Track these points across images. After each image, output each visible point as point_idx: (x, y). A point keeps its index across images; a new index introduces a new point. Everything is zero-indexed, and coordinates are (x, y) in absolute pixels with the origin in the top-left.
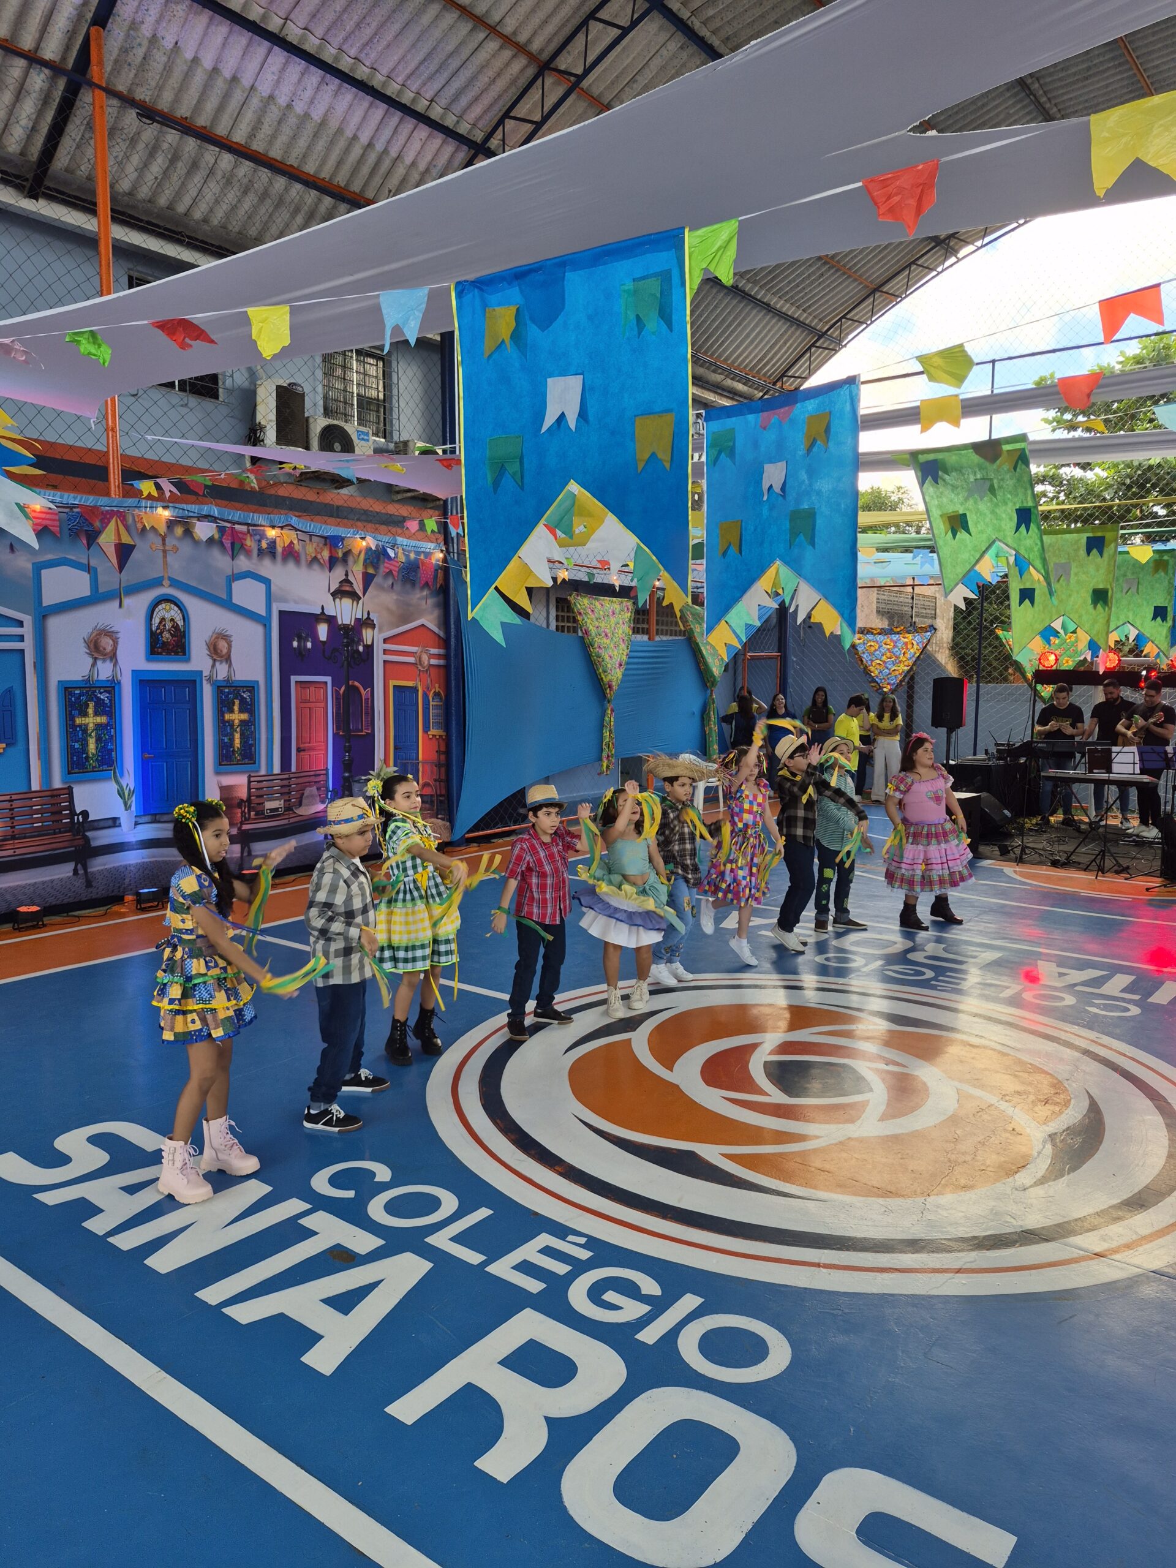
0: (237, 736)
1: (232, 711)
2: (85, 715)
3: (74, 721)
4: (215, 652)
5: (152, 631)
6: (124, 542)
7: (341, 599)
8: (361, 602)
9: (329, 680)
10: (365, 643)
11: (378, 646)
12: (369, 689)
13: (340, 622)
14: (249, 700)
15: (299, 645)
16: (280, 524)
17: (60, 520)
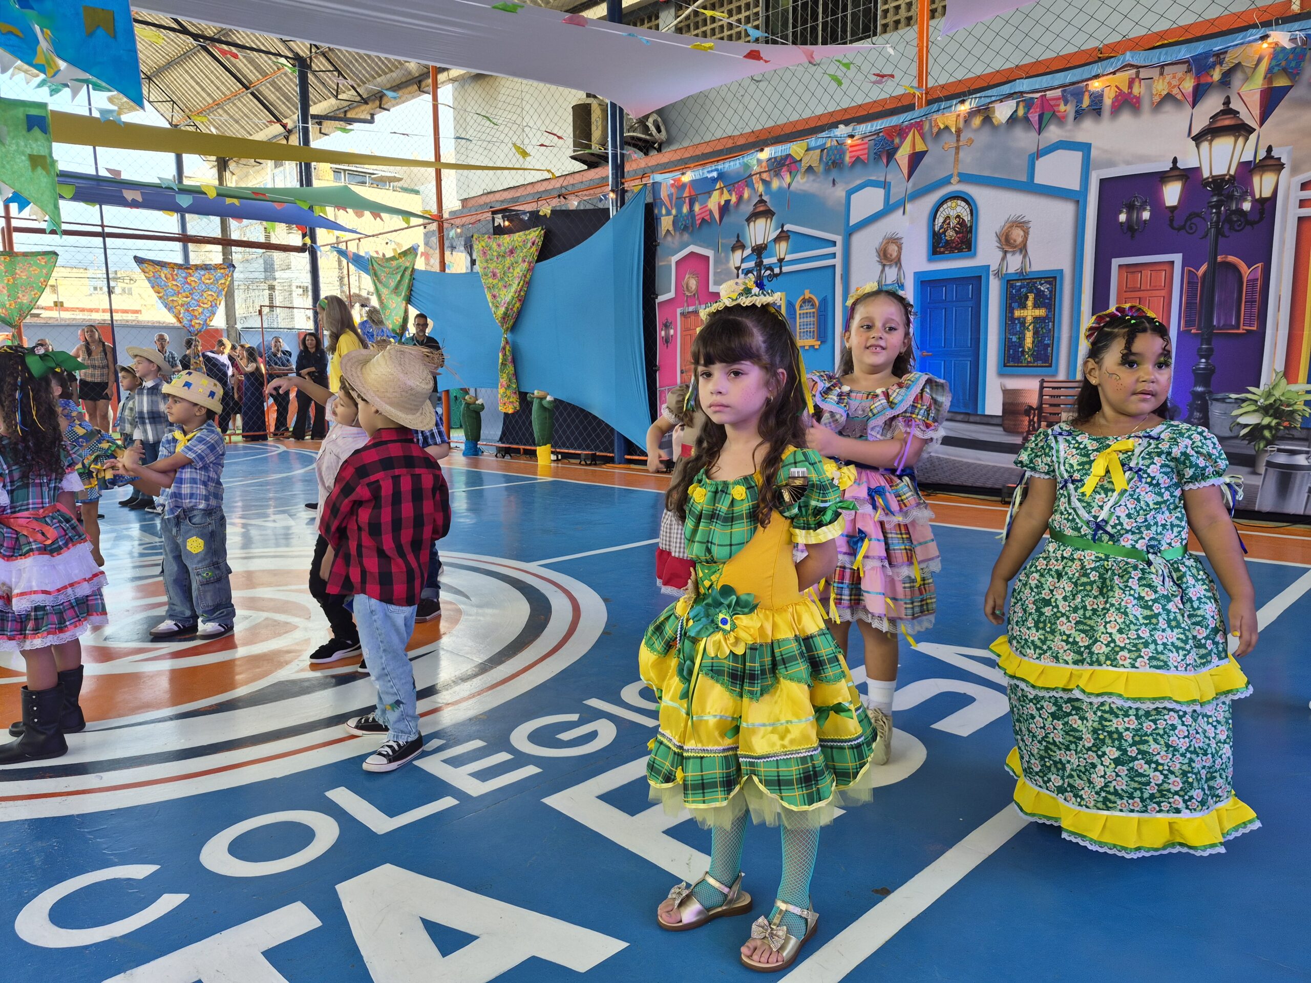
0: (1029, 334)
1: (1023, 306)
4: (1006, 243)
5: (934, 231)
6: (917, 150)
7: (1211, 141)
8: (1253, 137)
9: (1177, 258)
10: (1257, 196)
11: (1287, 197)
12: (1260, 264)
13: (1206, 174)
14: (1047, 293)
15: (1128, 219)
16: (1112, 70)
17: (868, 148)
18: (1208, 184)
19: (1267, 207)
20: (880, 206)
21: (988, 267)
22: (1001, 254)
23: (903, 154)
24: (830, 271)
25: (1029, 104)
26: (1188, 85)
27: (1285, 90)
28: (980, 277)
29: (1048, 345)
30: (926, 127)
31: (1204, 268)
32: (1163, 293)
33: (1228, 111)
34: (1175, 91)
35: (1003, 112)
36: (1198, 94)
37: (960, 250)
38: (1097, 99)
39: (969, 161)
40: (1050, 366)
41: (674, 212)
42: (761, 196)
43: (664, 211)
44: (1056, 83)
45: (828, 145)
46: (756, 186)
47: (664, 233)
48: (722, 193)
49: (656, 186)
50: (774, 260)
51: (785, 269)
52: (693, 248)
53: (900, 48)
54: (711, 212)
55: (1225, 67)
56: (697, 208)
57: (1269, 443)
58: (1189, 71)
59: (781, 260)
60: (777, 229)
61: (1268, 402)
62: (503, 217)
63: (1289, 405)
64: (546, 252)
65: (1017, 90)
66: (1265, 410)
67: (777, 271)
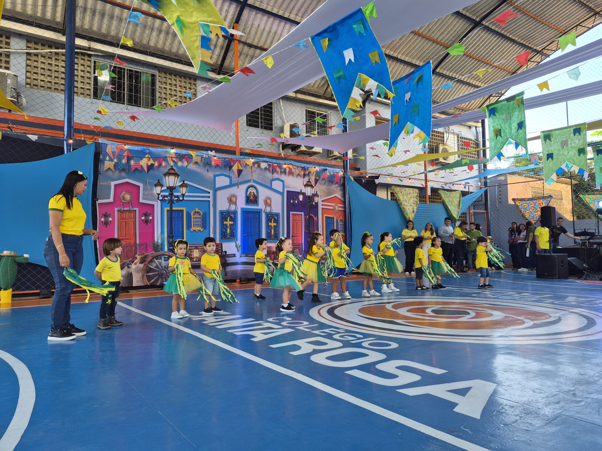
0: (273, 230)
1: (271, 222)
2: (227, 221)
3: (223, 223)
6: (239, 169)
7: (307, 187)
8: (314, 188)
9: (303, 213)
10: (315, 202)
11: (320, 203)
12: (317, 217)
13: (307, 195)
14: (276, 219)
15: (293, 202)
16: (287, 163)
17: (221, 163)
20: (228, 183)
23: (235, 168)
24: (208, 202)
25: (269, 165)
27: (318, 180)
28: (260, 212)
29: (277, 234)
30: (242, 162)
31: (308, 217)
32: (301, 222)
33: (309, 181)
34: (300, 173)
35: (264, 165)
38: (285, 169)
41: (115, 160)
42: (172, 166)
44: (276, 162)
45: (205, 156)
46: (169, 162)
47: (105, 169)
48: (149, 160)
49: (104, 146)
52: (128, 180)
56: (132, 162)
58: (302, 170)
59: (183, 195)
65: (266, 160)
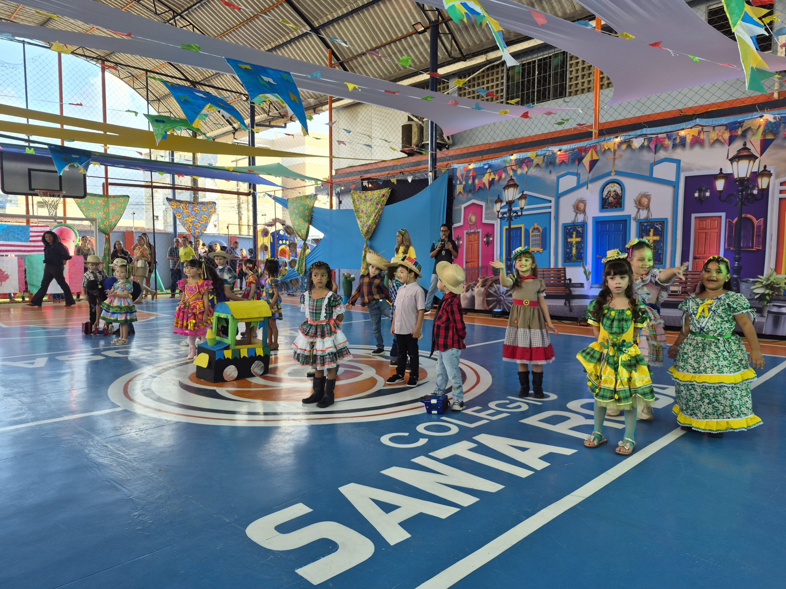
1: (648, 235)
2: (572, 237)
3: (567, 240)
4: (639, 204)
5: (603, 198)
6: (594, 159)
7: (738, 162)
8: (757, 161)
9: (723, 215)
10: (760, 188)
11: (774, 189)
12: (762, 219)
13: (736, 176)
14: (660, 229)
15: (699, 195)
16: (690, 127)
17: (569, 157)
18: (737, 181)
19: (765, 193)
20: (574, 184)
21: (630, 216)
22: (636, 210)
23: (586, 161)
24: (548, 214)
25: (650, 140)
26: (727, 135)
27: (772, 140)
28: (626, 220)
29: (661, 254)
30: (598, 148)
31: (736, 220)
32: (716, 231)
33: (745, 148)
34: (720, 138)
35: (637, 143)
36: (731, 140)
37: (616, 207)
38: (683, 140)
39: (620, 165)
40: (662, 264)
41: (464, 183)
42: (511, 177)
43: (458, 182)
44: (663, 131)
45: (547, 154)
46: (509, 172)
47: (458, 193)
48: (490, 175)
49: (455, 170)
50: (518, 208)
51: (524, 213)
52: (474, 201)
53: (585, 110)
54: (484, 184)
55: (744, 129)
56: (477, 181)
57: (769, 302)
58: (726, 129)
59: (522, 209)
60: (520, 193)
61: (768, 283)
62: (368, 182)
63: (777, 284)
64: (391, 200)
65: (644, 133)
66: (767, 287)
67: (519, 213)
